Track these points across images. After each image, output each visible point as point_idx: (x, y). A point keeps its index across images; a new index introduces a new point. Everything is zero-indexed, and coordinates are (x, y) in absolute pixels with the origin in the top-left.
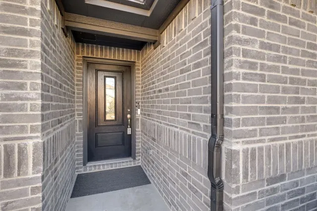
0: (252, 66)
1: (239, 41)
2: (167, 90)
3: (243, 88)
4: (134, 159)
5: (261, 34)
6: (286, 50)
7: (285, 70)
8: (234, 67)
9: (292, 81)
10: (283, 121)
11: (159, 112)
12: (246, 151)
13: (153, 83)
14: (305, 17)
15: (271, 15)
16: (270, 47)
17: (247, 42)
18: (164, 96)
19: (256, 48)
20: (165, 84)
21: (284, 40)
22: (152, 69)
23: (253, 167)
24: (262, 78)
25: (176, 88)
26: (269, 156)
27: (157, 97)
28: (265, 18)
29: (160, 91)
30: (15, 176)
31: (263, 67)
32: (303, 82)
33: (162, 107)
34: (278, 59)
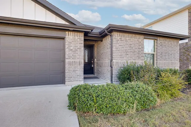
0: (117, 49)
1: (115, 45)
2: (104, 53)
3: (115, 52)
4: (94, 75)
5: (119, 44)
6: (124, 46)
7: (124, 49)
8: (114, 49)
9: (125, 51)
10: (124, 58)
11: (102, 59)
12: (116, 62)
13: (101, 51)
14: (128, 39)
15: (121, 40)
16: (121, 46)
17: (116, 45)
18: (104, 54)
19: (118, 46)
20: (104, 51)
21: (124, 44)
22: (100, 47)
23: (117, 64)
24: (119, 51)
25: (106, 52)
26: (120, 63)
27: (102, 55)
28: (120, 41)
29: (102, 53)
30: (80, 66)
31: (119, 49)
32: (128, 51)
33: (103, 57)
34: (123, 47)
